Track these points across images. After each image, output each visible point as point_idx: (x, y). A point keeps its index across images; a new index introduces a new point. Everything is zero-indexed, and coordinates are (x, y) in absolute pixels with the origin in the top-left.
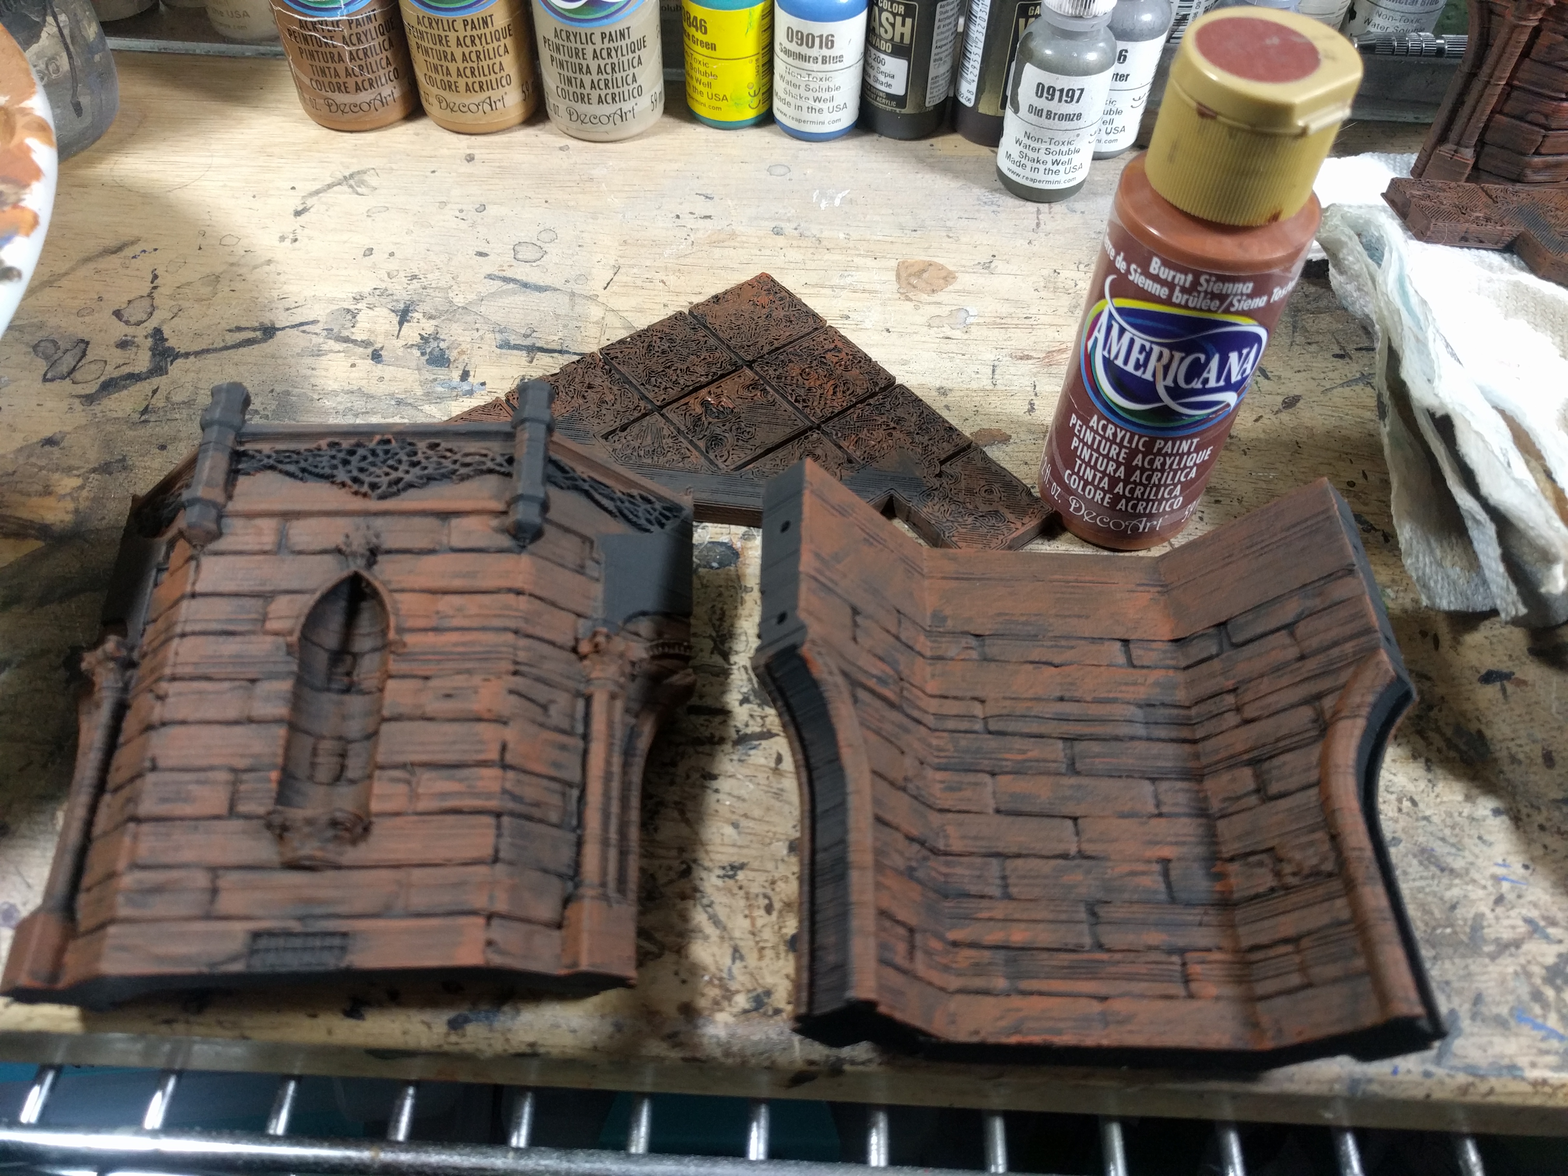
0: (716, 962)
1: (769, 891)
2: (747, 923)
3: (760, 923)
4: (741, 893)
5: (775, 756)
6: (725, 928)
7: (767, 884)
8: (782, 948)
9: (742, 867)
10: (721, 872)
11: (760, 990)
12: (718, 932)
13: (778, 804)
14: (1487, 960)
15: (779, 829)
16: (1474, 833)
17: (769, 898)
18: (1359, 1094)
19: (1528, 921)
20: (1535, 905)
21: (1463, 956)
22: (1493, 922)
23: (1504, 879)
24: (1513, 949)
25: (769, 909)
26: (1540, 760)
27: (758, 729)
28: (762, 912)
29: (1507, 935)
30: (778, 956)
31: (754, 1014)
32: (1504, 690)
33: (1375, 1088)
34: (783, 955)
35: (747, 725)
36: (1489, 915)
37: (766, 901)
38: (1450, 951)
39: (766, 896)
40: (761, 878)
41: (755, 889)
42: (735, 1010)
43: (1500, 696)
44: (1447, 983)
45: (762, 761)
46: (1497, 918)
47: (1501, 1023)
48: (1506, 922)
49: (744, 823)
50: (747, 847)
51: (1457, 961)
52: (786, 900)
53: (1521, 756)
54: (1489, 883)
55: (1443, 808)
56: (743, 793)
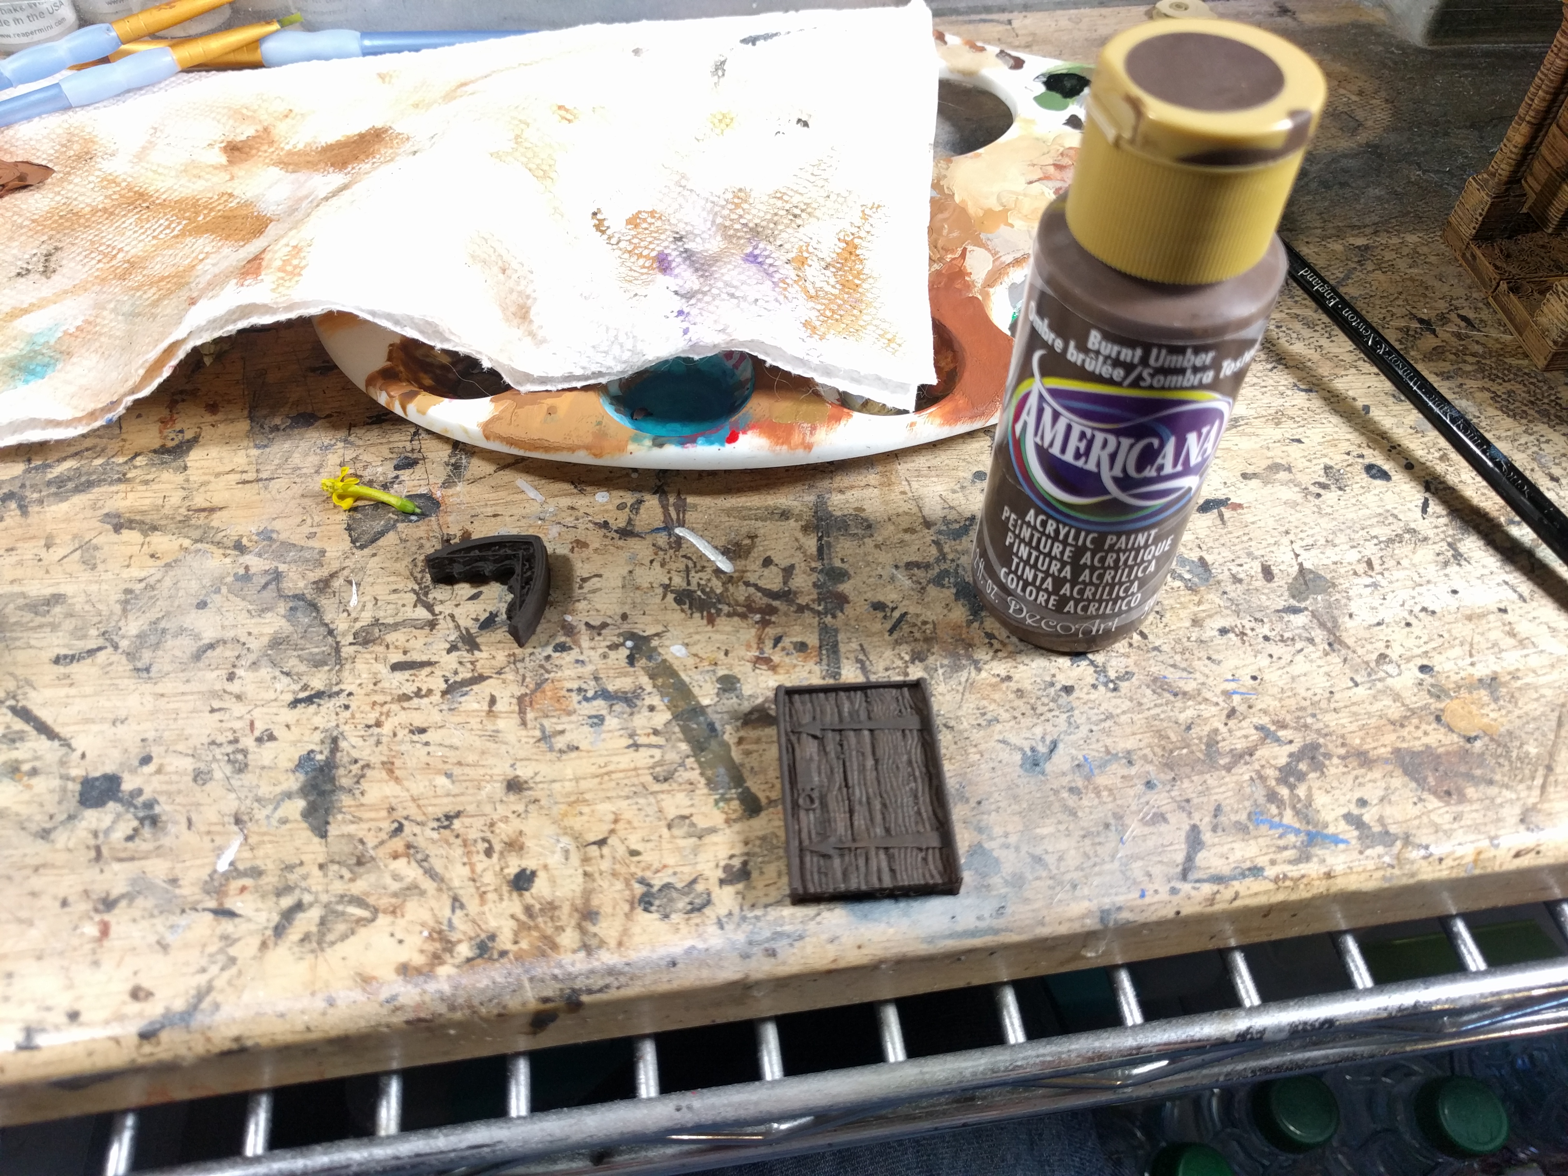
0: (434, 915)
1: (488, 835)
2: (466, 871)
3: (479, 868)
4: (459, 841)
5: (488, 699)
6: (442, 880)
7: (485, 828)
8: (505, 889)
9: (458, 815)
10: (435, 824)
11: (483, 936)
12: (435, 885)
13: (492, 745)
14: (1224, 773)
15: (496, 771)
16: (1203, 654)
17: (489, 842)
18: (1111, 924)
19: (1259, 728)
20: (1265, 712)
21: (1202, 773)
22: (1227, 735)
23: (1235, 692)
24: (1247, 758)
25: (489, 852)
26: (1260, 576)
27: (469, 675)
28: (482, 856)
29: (1240, 745)
30: (501, 899)
31: (479, 961)
32: (1221, 516)
33: (1126, 915)
34: (506, 895)
35: (456, 673)
36: (1223, 729)
37: (486, 845)
38: (1188, 770)
39: (484, 840)
40: (479, 823)
41: (473, 834)
42: (457, 961)
43: (1218, 522)
44: (1188, 801)
45: (476, 706)
46: (1230, 731)
47: (1242, 829)
48: (1239, 734)
49: (457, 771)
50: (462, 794)
51: (1195, 778)
52: (506, 840)
53: (1242, 576)
54: (1220, 700)
55: (1172, 636)
56: (455, 741)
